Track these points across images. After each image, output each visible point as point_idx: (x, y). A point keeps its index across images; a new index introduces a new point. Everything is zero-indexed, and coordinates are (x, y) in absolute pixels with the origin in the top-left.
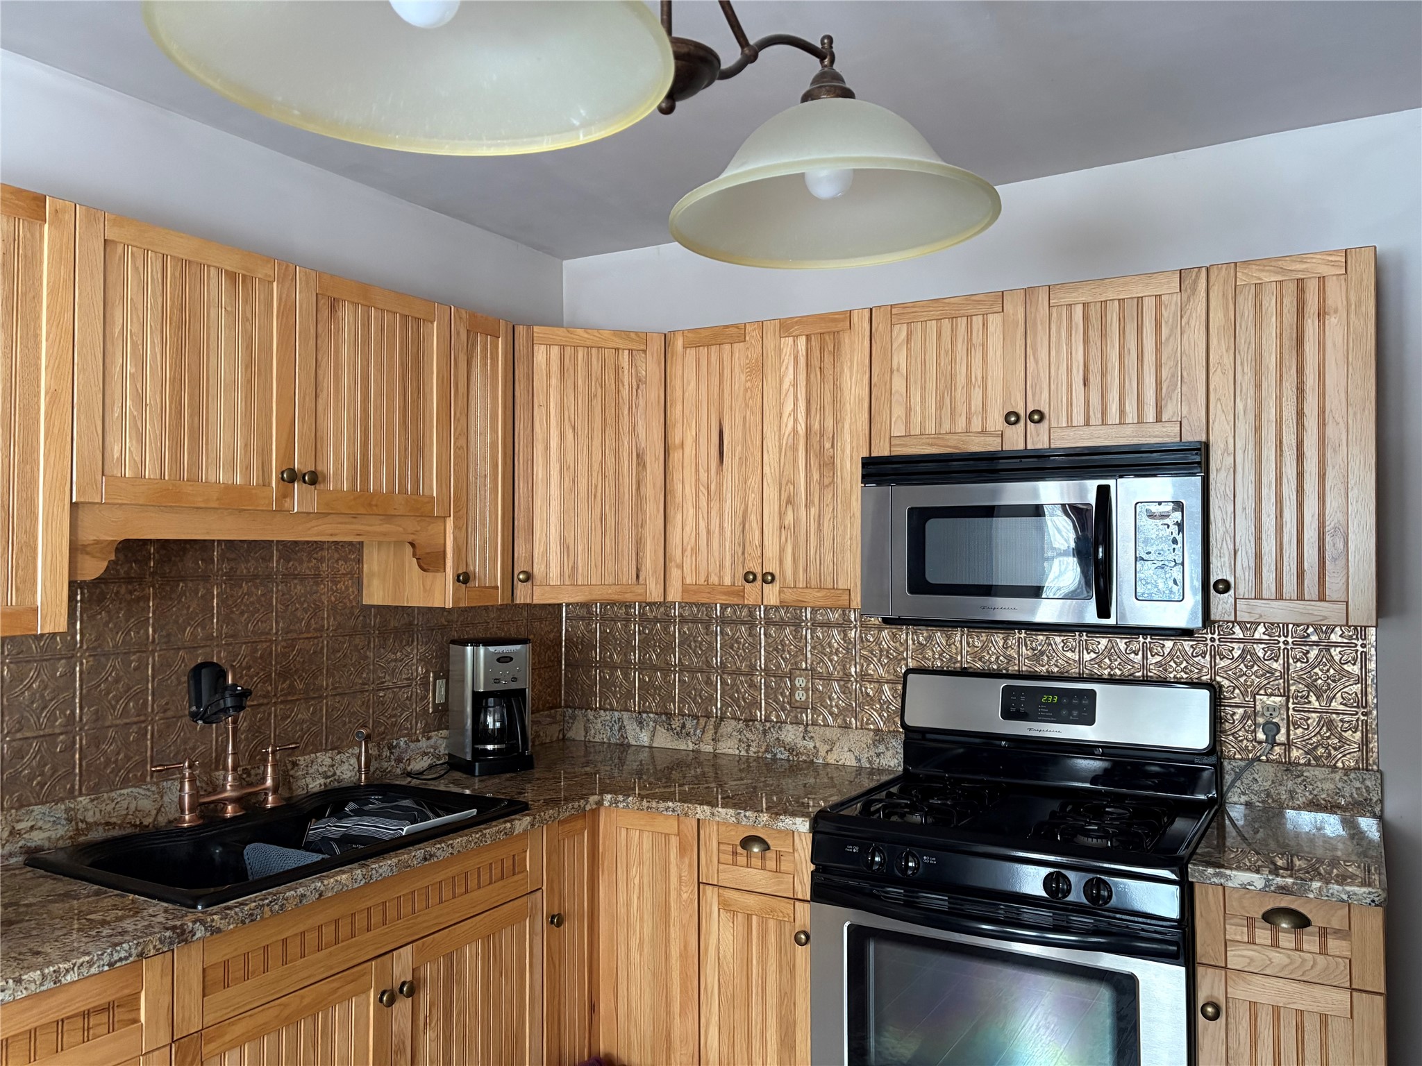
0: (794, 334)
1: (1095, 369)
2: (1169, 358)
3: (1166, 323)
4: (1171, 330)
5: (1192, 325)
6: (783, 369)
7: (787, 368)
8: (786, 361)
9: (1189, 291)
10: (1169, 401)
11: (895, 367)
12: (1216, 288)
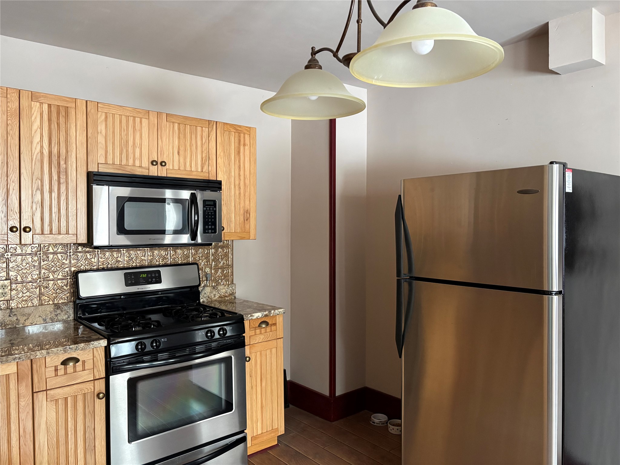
0: (41, 101)
1: (182, 149)
2: (205, 150)
3: (204, 137)
4: (206, 140)
5: (212, 140)
6: (33, 118)
7: (36, 118)
8: (35, 114)
9: (211, 128)
10: (205, 165)
11: (99, 131)
12: (219, 129)
